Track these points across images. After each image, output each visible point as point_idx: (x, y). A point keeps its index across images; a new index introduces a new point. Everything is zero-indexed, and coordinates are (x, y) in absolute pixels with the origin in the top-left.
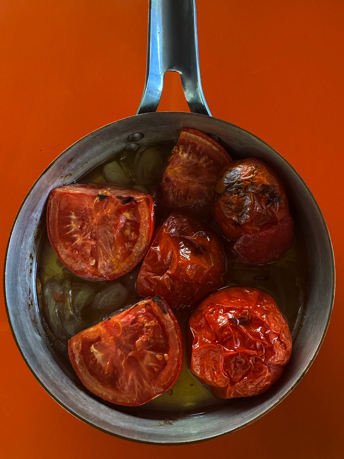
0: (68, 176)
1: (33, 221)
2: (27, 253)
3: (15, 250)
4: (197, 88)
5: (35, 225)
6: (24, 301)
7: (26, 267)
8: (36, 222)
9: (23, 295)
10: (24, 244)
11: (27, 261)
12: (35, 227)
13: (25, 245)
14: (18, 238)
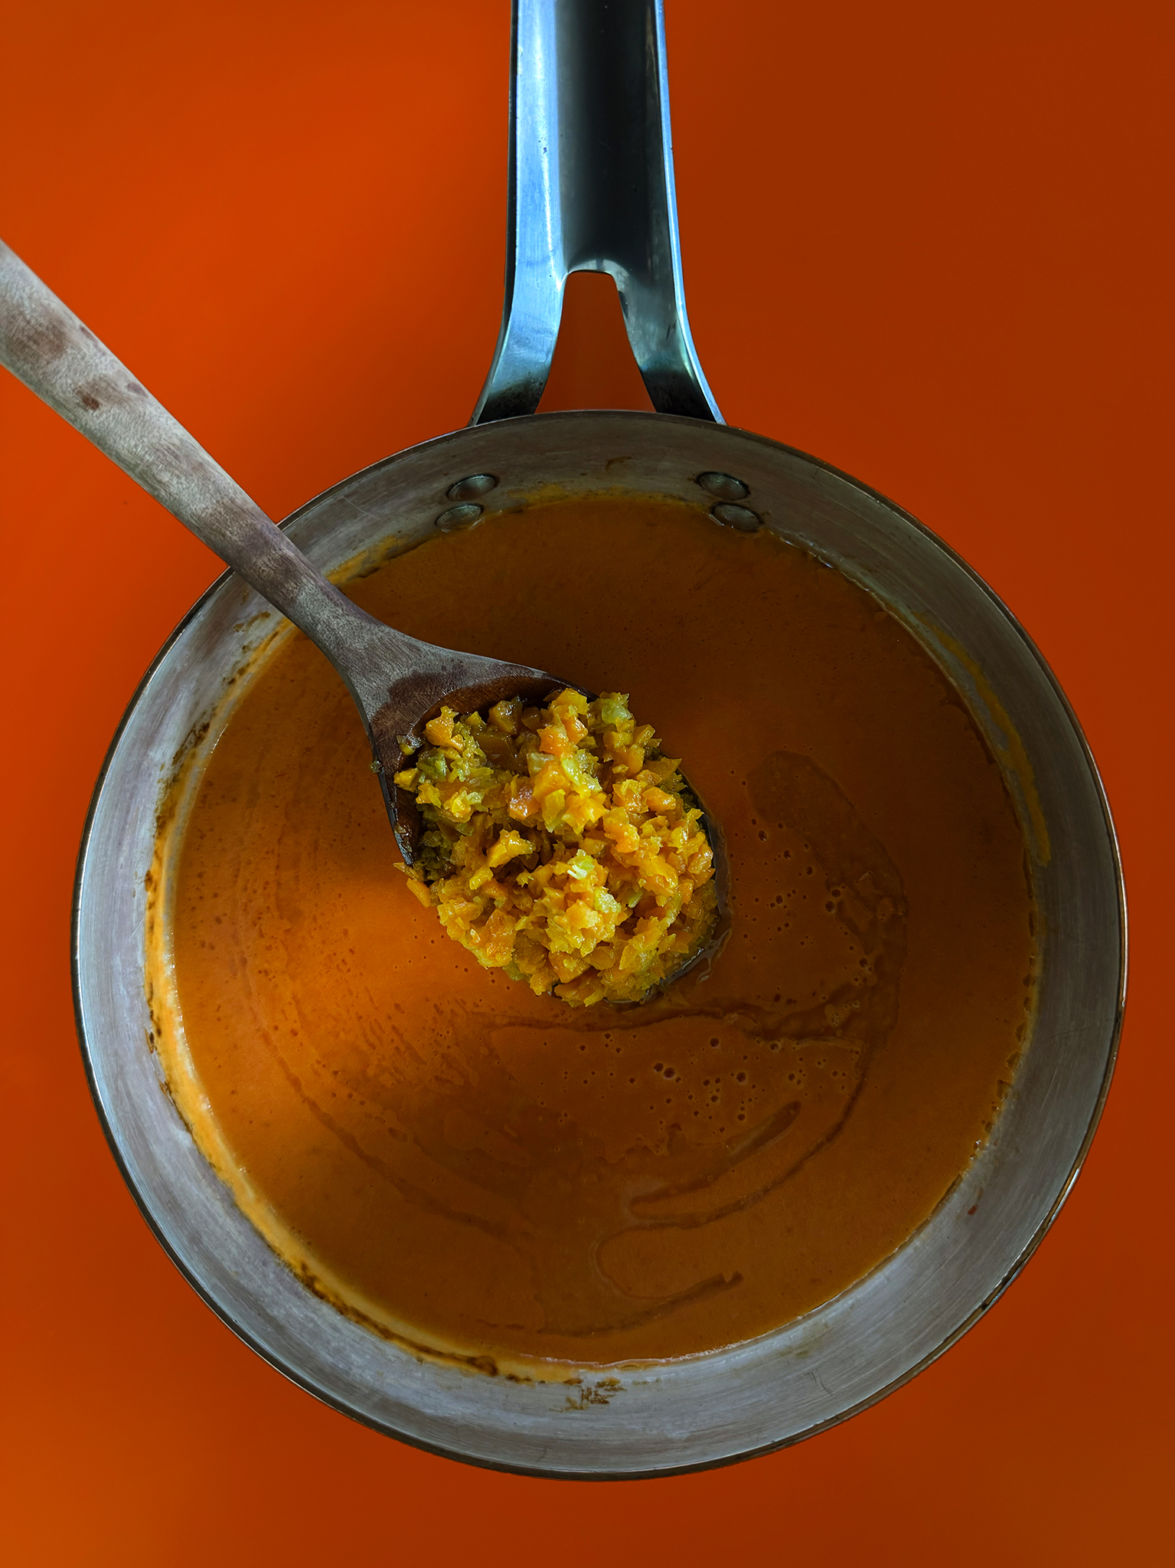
1: (153, 772)
2: (136, 873)
3: (103, 874)
4: (672, 330)
5: (159, 785)
6: (135, 1029)
7: (134, 915)
8: (163, 772)
9: (132, 1009)
10: (125, 848)
11: (139, 899)
12: (157, 790)
13: (131, 849)
14: (109, 837)
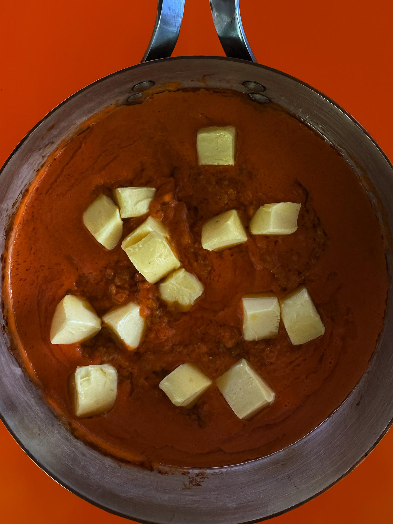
0: (49, 146)
4: (233, 20)
